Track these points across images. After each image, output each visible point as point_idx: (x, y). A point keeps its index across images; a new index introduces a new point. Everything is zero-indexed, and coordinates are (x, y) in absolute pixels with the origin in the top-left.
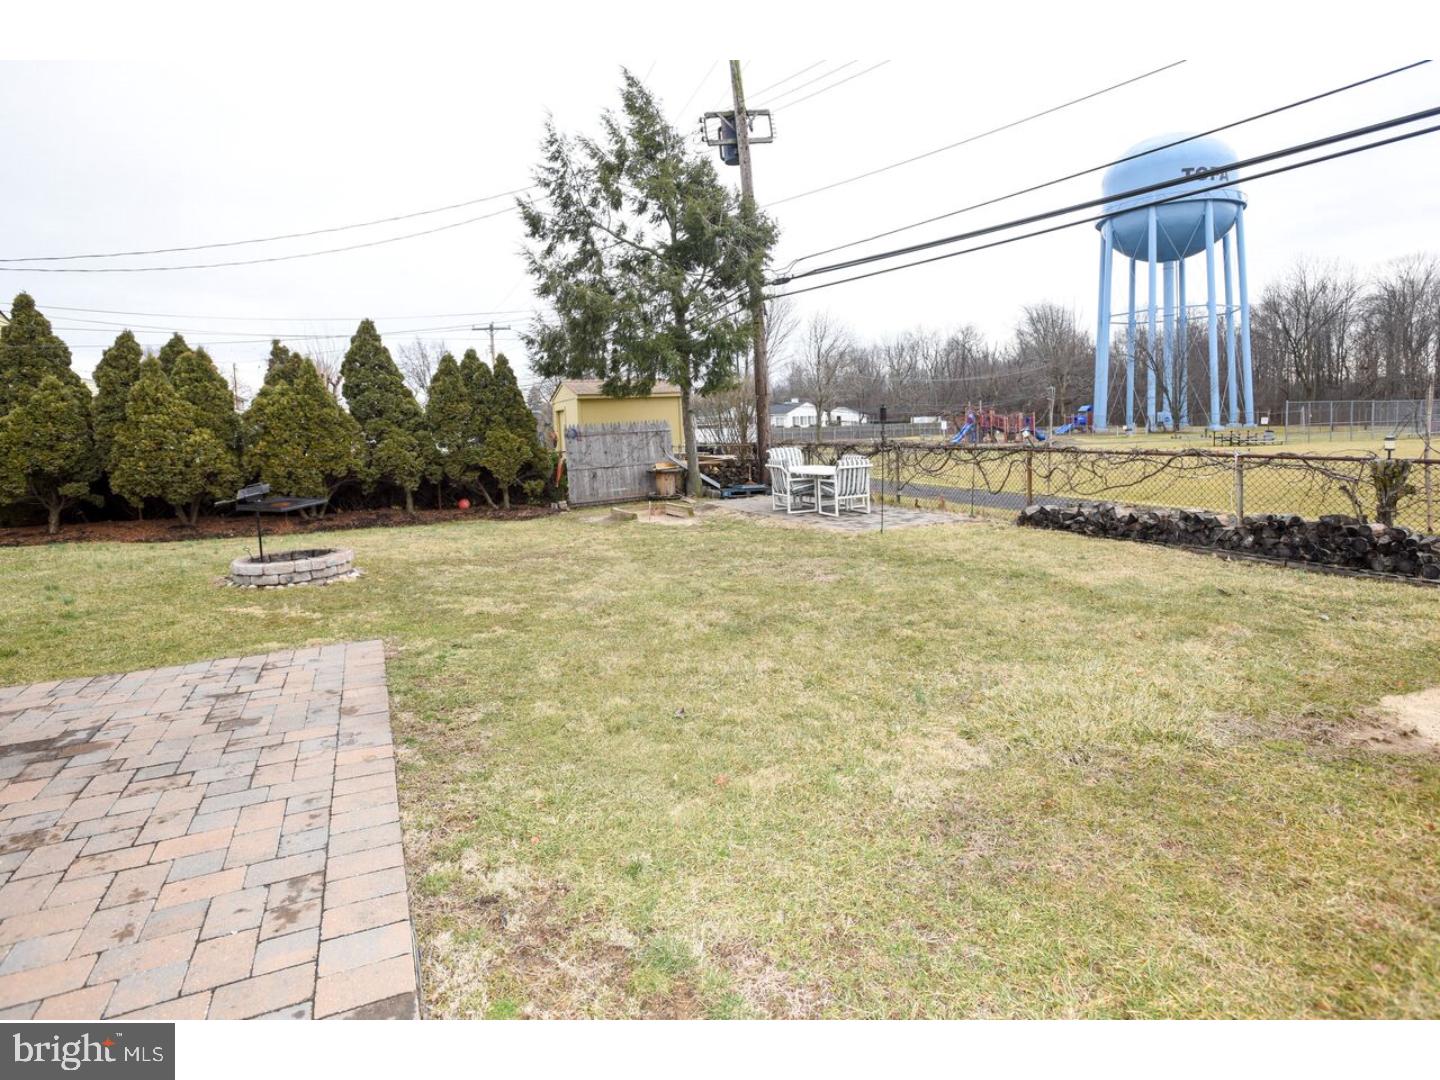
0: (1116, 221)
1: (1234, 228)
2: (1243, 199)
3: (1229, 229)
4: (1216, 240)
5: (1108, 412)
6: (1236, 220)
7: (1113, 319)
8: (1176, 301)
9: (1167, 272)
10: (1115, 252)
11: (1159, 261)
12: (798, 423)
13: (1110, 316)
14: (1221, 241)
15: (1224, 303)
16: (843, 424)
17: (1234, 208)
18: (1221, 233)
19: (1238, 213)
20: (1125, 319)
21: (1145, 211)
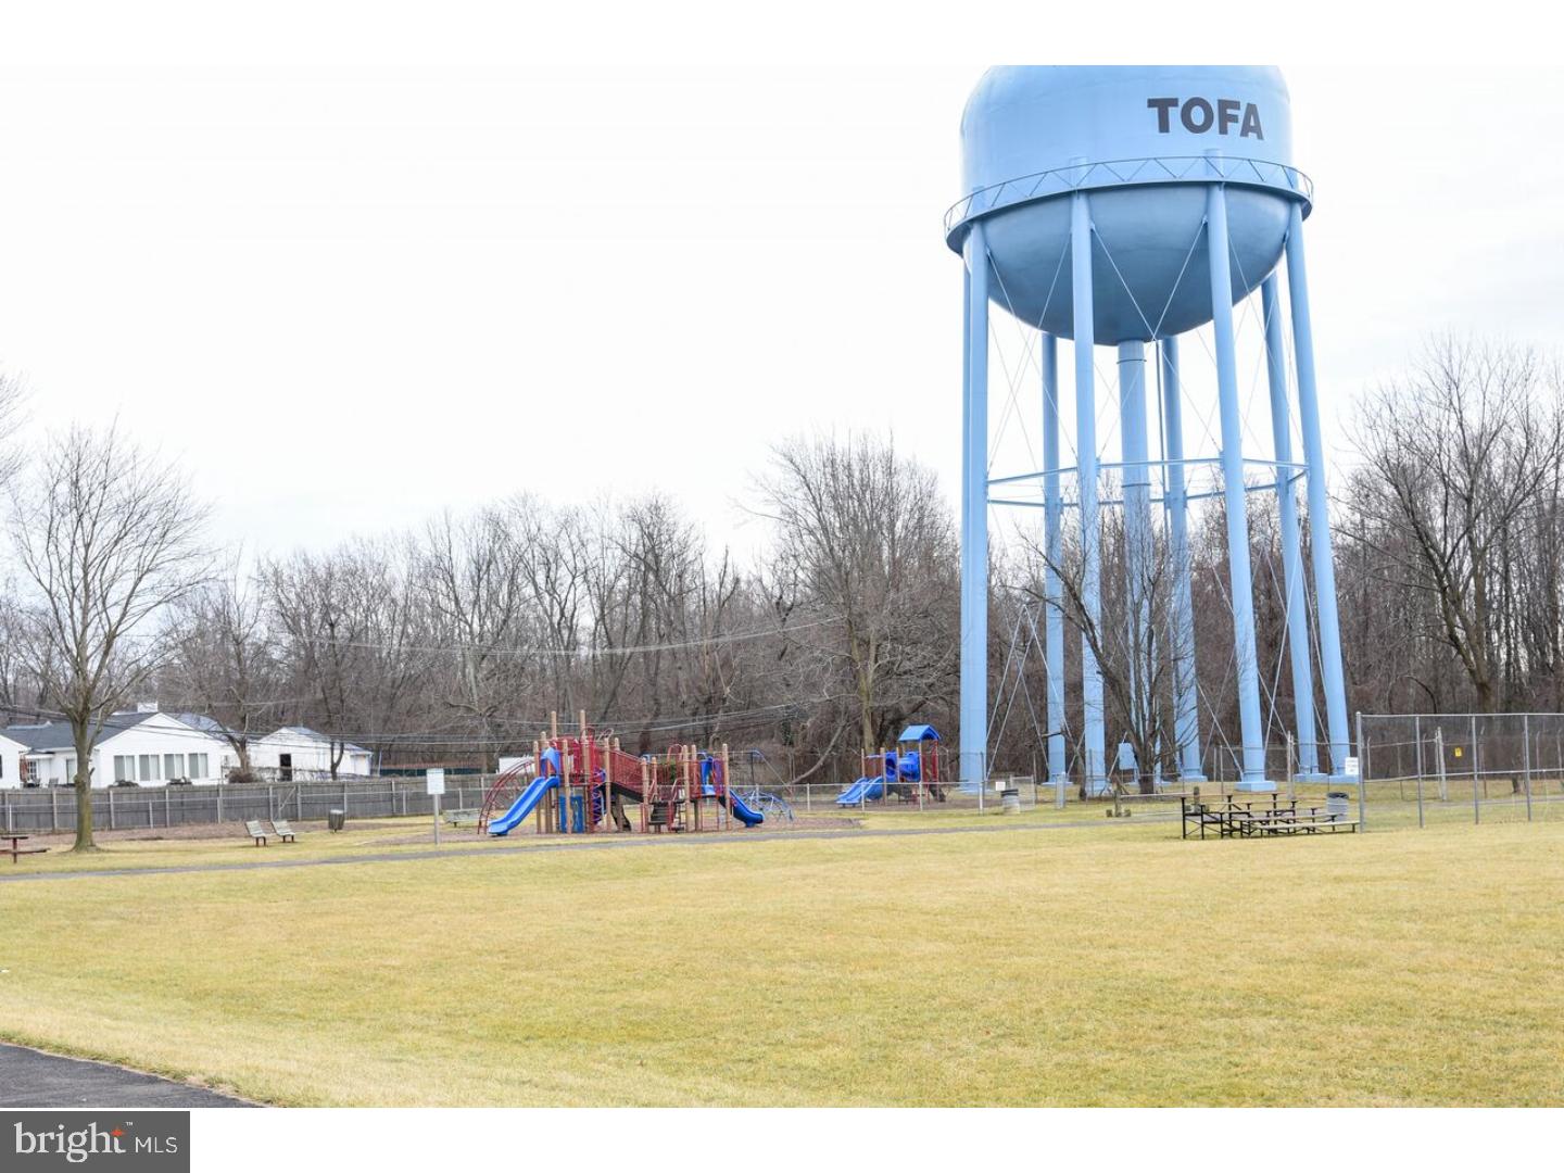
0: (994, 227)
1: (1284, 259)
2: (1301, 189)
3: (1271, 264)
4: (1238, 294)
5: (991, 742)
6: (1286, 243)
7: (994, 492)
8: (1154, 448)
9: (1129, 370)
10: (994, 307)
11: (1101, 338)
12: (133, 774)
13: (987, 484)
14: (1256, 295)
15: (1272, 457)
16: (297, 778)
17: (1278, 209)
18: (1252, 274)
19: (1290, 224)
20: (1035, 491)
21: (1060, 206)
